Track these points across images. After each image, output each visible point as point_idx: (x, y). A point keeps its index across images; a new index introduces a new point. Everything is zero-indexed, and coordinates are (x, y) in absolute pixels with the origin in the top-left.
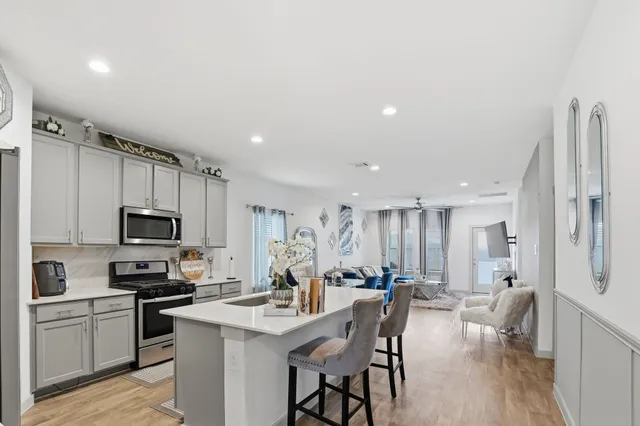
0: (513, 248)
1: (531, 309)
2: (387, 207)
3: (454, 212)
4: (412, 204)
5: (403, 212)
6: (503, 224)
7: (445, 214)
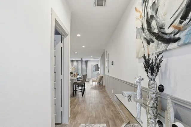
0: (99, 69)
1: (102, 80)
2: (74, 60)
3: (88, 61)
4: (80, 59)
5: (77, 61)
6: (98, 65)
7: (86, 62)
